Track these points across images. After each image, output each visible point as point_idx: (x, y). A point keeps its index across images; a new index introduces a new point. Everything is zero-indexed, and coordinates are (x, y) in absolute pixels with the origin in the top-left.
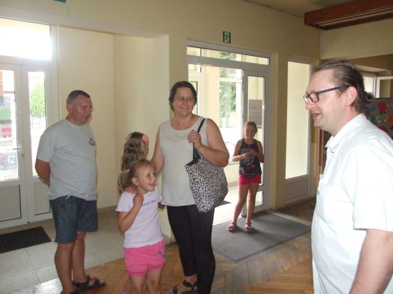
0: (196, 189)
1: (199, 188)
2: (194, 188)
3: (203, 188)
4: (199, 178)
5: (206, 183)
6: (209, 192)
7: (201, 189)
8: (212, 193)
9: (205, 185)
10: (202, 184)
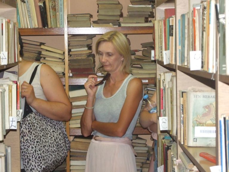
0: (25, 148)
1: (29, 147)
2: (23, 148)
3: (32, 148)
4: (29, 135)
5: (37, 142)
6: (39, 152)
7: (30, 148)
8: (43, 154)
9: (35, 143)
10: (32, 143)
